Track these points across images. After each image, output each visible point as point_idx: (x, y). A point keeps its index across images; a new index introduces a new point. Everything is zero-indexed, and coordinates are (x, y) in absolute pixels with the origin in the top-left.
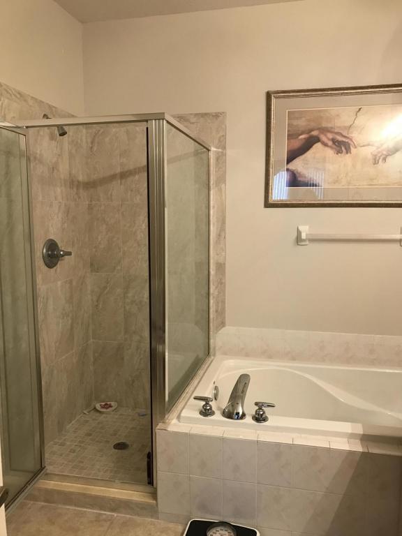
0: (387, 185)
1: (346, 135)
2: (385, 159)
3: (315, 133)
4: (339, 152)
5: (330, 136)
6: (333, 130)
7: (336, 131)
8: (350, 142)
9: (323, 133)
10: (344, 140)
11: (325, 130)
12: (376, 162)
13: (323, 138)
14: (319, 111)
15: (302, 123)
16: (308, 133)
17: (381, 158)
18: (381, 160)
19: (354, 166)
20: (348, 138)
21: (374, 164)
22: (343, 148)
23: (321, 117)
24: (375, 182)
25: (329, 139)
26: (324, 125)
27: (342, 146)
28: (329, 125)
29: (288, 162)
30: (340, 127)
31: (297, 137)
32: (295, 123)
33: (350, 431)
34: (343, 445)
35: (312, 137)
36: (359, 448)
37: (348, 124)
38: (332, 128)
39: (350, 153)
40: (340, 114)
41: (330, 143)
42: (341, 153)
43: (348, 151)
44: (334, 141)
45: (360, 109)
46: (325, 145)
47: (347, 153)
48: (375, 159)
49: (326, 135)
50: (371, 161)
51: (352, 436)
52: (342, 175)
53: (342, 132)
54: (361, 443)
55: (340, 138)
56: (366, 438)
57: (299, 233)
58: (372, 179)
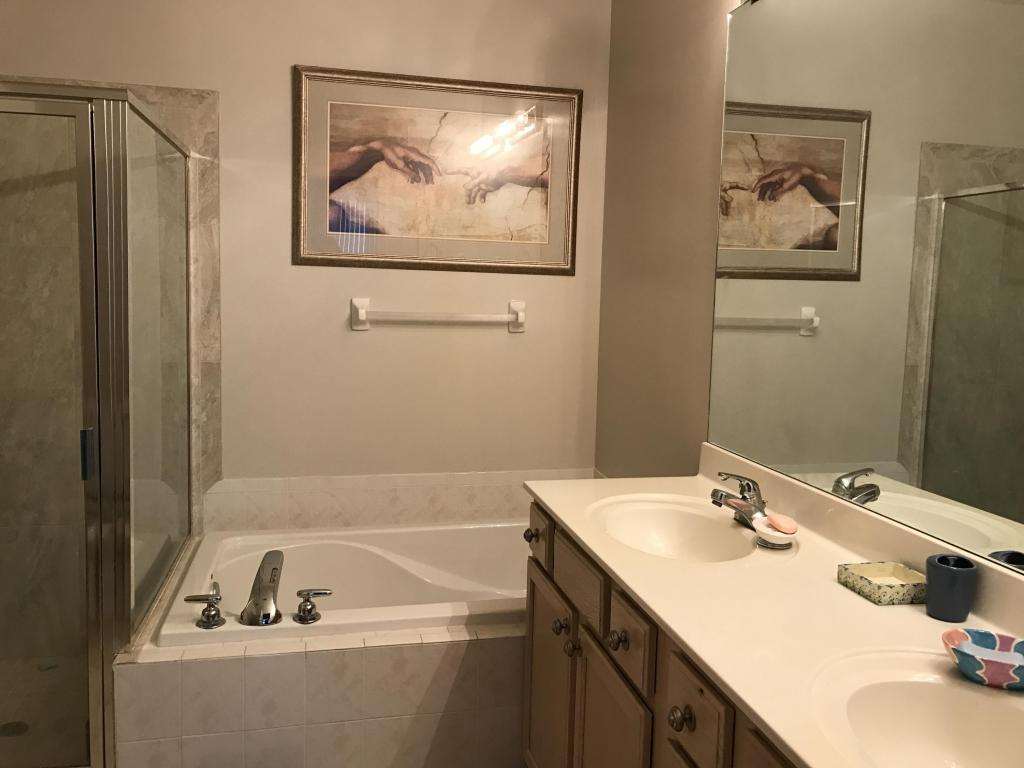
0: (486, 237)
1: (426, 154)
2: (483, 197)
3: (375, 145)
4: (415, 180)
5: (401, 152)
6: (404, 143)
7: (409, 145)
8: (431, 164)
9: (388, 146)
10: (422, 160)
11: (392, 142)
12: (471, 201)
13: (389, 154)
14: (383, 110)
15: (354, 126)
16: (364, 144)
17: (479, 194)
18: (478, 199)
19: (438, 204)
20: (428, 158)
21: (469, 203)
22: (421, 174)
23: (386, 120)
24: (470, 232)
25: (399, 158)
26: (391, 133)
27: (418, 169)
28: (399, 135)
29: (332, 191)
30: (413, 139)
31: (347, 149)
32: (343, 124)
34: (441, 636)
35: (371, 151)
36: (463, 636)
37: (429, 137)
38: (402, 139)
39: (433, 183)
40: (417, 118)
41: (400, 164)
42: (419, 181)
43: (429, 179)
44: (407, 161)
45: (445, 115)
46: (393, 166)
47: (427, 182)
48: (470, 196)
49: (393, 150)
50: (464, 199)
51: (453, 621)
52: (420, 218)
53: (419, 148)
54: (467, 628)
55: (417, 158)
56: (473, 621)
57: (354, 310)
58: (465, 228)
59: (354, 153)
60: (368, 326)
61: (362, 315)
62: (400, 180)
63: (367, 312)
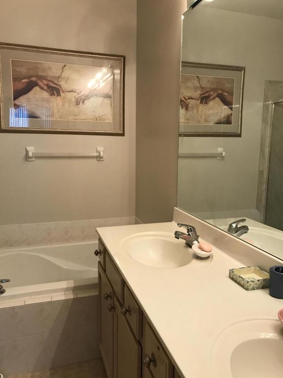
0: (85, 119)
1: (57, 83)
2: (83, 102)
3: (34, 79)
4: (52, 94)
5: (45, 82)
6: (47, 78)
7: (49, 79)
8: (60, 88)
9: (39, 80)
10: (55, 86)
11: (42, 78)
12: (78, 103)
13: (40, 83)
14: (36, 63)
15: (23, 70)
16: (28, 79)
17: (81, 101)
19: (63, 105)
20: (57, 85)
21: (77, 105)
23: (38, 68)
24: (78, 117)
25: (44, 85)
26: (40, 74)
27: (54, 90)
28: (44, 74)
29: (15, 99)
30: (51, 77)
31: (21, 81)
32: (18, 69)
33: (65, 287)
34: (60, 297)
35: (32, 81)
36: (71, 296)
37: (58, 75)
38: (46, 76)
39: (60, 96)
40: (52, 67)
41: (45, 88)
42: (54, 95)
43: (59, 95)
45: (65, 65)
46: (42, 88)
47: (58, 96)
48: (77, 101)
49: (42, 82)
50: (75, 103)
51: (67, 289)
52: (55, 112)
53: (53, 80)
55: (52, 85)
56: (76, 289)
57: (27, 152)
58: (76, 115)
59: (24, 82)
60: (34, 159)
61: (30, 154)
62: (45, 95)
63: (32, 153)
